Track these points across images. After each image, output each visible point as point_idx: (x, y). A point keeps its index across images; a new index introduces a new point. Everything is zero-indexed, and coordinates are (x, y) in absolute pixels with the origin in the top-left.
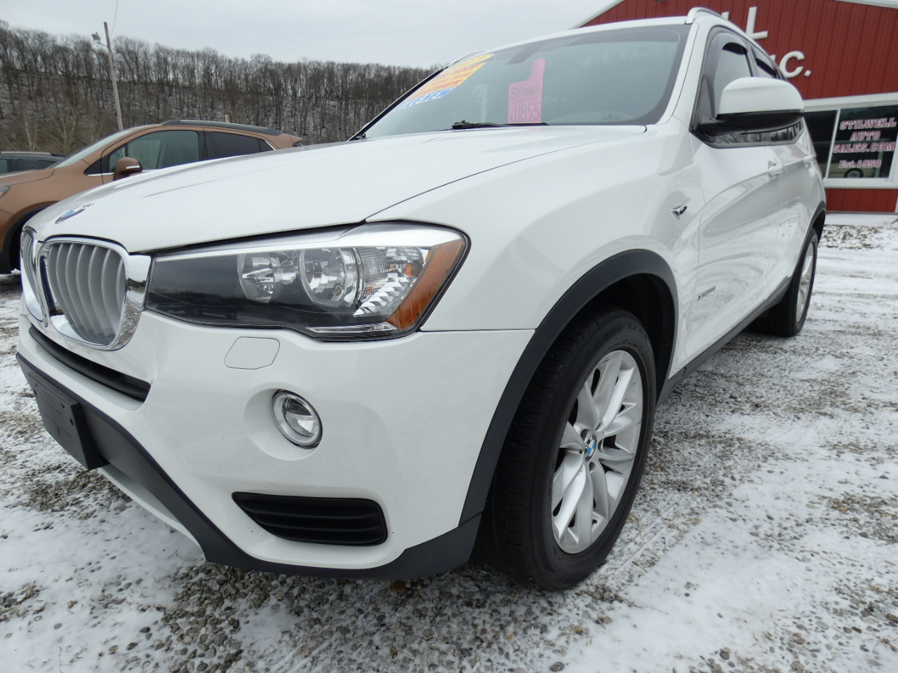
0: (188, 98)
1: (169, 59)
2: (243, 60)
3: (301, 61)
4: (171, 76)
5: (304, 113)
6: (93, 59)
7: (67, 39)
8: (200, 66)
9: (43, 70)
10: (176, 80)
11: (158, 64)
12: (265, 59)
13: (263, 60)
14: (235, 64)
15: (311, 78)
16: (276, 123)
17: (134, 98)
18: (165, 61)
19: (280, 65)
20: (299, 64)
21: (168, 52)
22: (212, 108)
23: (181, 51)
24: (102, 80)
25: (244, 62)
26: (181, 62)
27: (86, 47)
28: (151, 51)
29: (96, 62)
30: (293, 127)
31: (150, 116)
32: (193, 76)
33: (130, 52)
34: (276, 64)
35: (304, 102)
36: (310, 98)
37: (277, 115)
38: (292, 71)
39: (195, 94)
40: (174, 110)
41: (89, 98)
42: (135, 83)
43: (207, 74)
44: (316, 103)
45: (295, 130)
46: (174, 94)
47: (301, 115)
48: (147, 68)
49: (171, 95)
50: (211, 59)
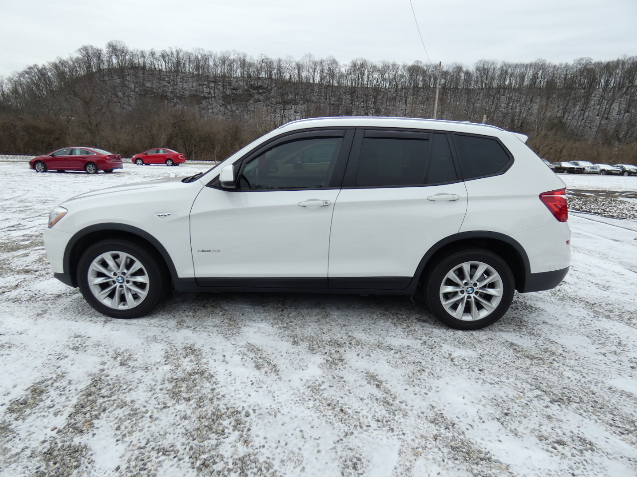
0: (515, 96)
1: (509, 71)
2: (566, 64)
3: (621, 58)
4: (507, 82)
5: (611, 101)
6: (461, 77)
7: (449, 66)
8: (530, 73)
9: (432, 86)
10: (510, 84)
11: (501, 75)
12: (586, 61)
13: (584, 61)
14: (558, 68)
15: (626, 72)
16: (582, 110)
17: (479, 99)
18: (506, 72)
19: (598, 64)
20: (618, 61)
21: (510, 66)
22: (531, 101)
23: (519, 64)
24: (463, 88)
25: (567, 65)
26: (518, 71)
27: (459, 69)
28: (499, 66)
29: (463, 78)
30: (597, 112)
31: (485, 110)
32: (523, 81)
33: (484, 69)
34: (594, 64)
35: (614, 92)
36: (620, 89)
37: (584, 103)
38: (609, 68)
39: (520, 93)
40: (503, 105)
41: (452, 101)
42: (482, 89)
43: (535, 77)
44: (626, 92)
45: (598, 115)
46: (506, 94)
47: (607, 103)
48: (493, 78)
49: (504, 95)
50: (540, 67)
